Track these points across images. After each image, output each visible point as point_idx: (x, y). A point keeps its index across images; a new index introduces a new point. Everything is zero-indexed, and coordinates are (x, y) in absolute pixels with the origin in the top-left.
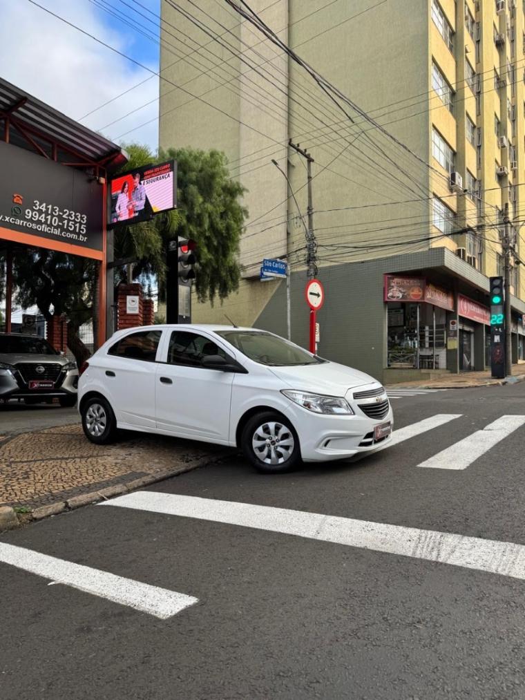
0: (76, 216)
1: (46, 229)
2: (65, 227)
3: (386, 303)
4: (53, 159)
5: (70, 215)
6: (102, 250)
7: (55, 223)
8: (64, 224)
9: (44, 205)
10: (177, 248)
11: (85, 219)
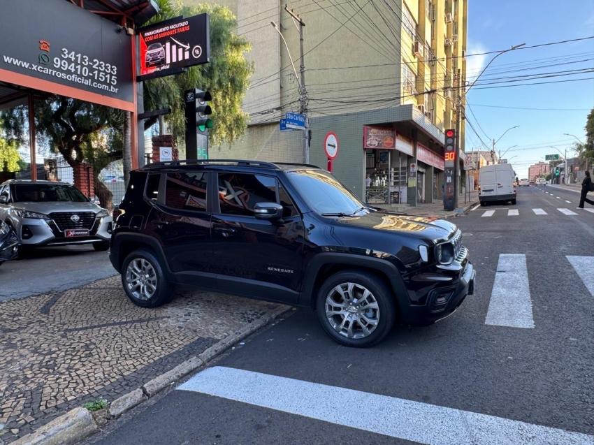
0: (106, 67)
1: (77, 80)
2: (96, 78)
3: (365, 149)
4: (79, 5)
5: (100, 65)
6: (133, 102)
7: (85, 73)
8: (94, 75)
9: (73, 53)
10: (195, 99)
11: (115, 70)
